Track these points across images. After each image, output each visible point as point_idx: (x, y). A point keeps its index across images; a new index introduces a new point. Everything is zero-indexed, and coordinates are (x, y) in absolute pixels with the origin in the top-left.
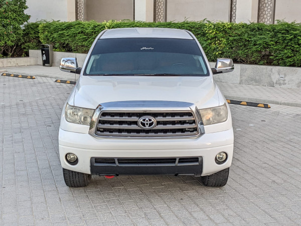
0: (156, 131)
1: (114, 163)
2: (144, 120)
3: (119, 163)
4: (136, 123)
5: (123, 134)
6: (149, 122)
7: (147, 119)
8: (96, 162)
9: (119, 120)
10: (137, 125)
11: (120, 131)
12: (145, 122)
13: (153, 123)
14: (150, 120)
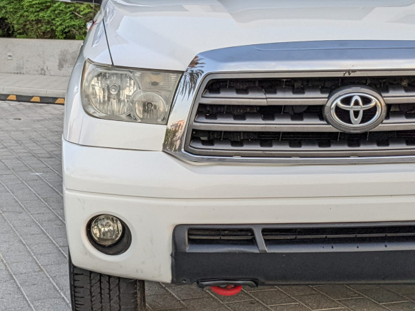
0: (384, 138)
1: (252, 242)
2: (347, 101)
3: (268, 242)
4: (316, 111)
5: (276, 148)
6: (362, 108)
7: (356, 97)
8: (192, 241)
9: (264, 102)
10: (322, 117)
11: (265, 138)
12: (351, 108)
13: (374, 109)
14: (366, 101)
